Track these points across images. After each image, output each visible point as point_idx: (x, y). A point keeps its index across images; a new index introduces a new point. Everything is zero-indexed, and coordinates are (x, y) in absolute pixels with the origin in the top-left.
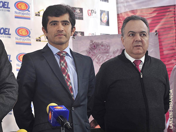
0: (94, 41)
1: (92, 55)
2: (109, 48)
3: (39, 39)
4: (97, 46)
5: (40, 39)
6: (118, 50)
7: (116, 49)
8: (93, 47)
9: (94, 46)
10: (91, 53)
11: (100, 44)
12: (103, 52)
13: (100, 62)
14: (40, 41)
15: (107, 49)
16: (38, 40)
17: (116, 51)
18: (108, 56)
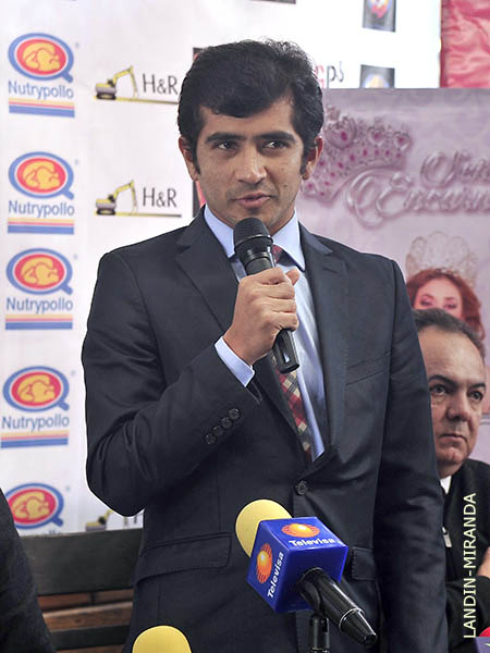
0: (345, 115)
1: (333, 175)
2: (404, 148)
3: (108, 88)
4: (354, 136)
5: (111, 90)
6: (442, 159)
7: (435, 155)
8: (339, 141)
9: (344, 136)
10: (329, 166)
11: (370, 128)
12: (379, 162)
13: (363, 205)
14: (113, 97)
15: (395, 153)
16: (104, 93)
17: (436, 162)
18: (398, 181)
